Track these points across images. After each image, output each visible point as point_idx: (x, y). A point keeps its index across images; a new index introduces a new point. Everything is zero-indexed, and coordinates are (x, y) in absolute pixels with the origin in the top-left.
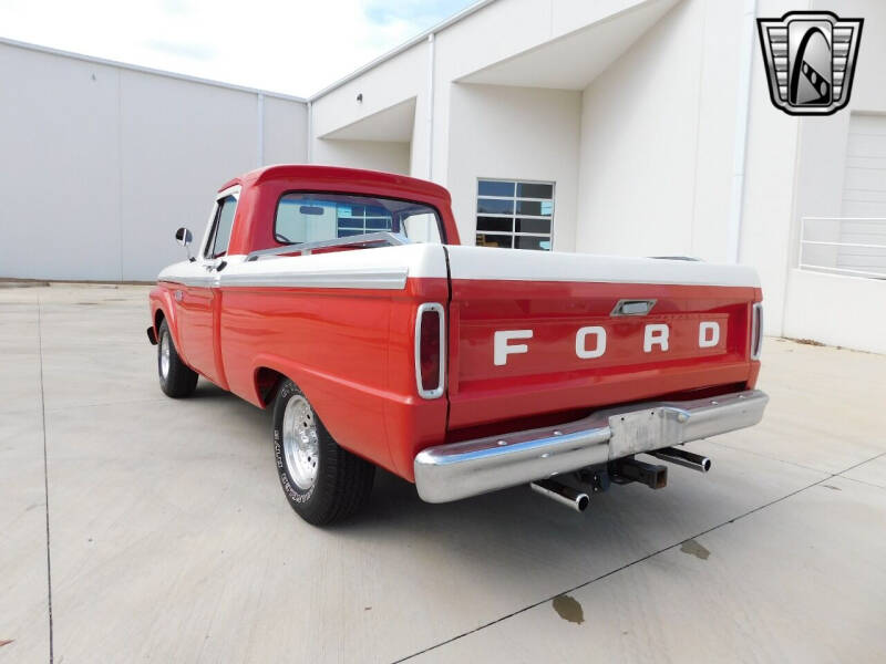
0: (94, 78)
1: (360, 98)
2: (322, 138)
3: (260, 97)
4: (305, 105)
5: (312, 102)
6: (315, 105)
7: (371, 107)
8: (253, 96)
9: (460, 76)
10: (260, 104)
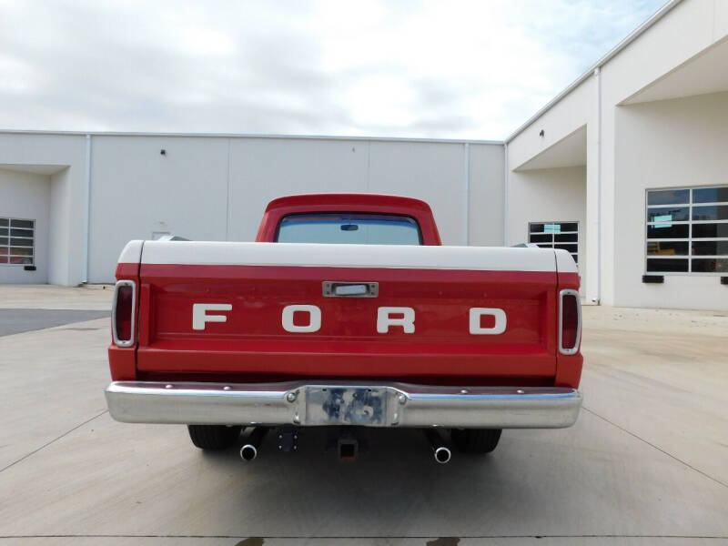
0: (354, 150)
1: (542, 133)
2: (515, 171)
3: (467, 145)
4: (502, 146)
5: (508, 143)
6: (510, 145)
7: (550, 140)
8: (461, 146)
9: (622, 99)
10: (466, 150)
